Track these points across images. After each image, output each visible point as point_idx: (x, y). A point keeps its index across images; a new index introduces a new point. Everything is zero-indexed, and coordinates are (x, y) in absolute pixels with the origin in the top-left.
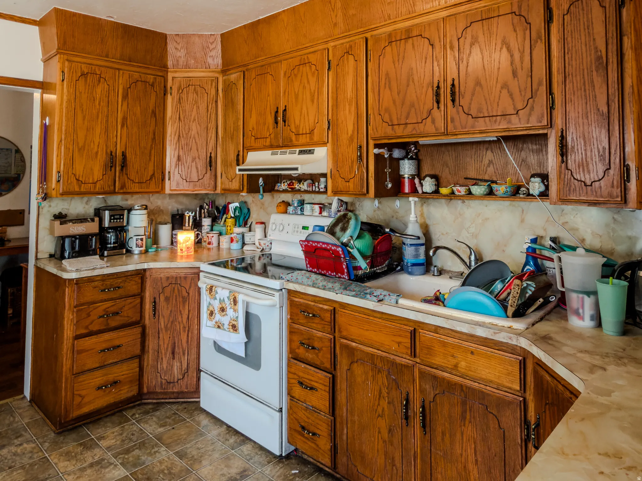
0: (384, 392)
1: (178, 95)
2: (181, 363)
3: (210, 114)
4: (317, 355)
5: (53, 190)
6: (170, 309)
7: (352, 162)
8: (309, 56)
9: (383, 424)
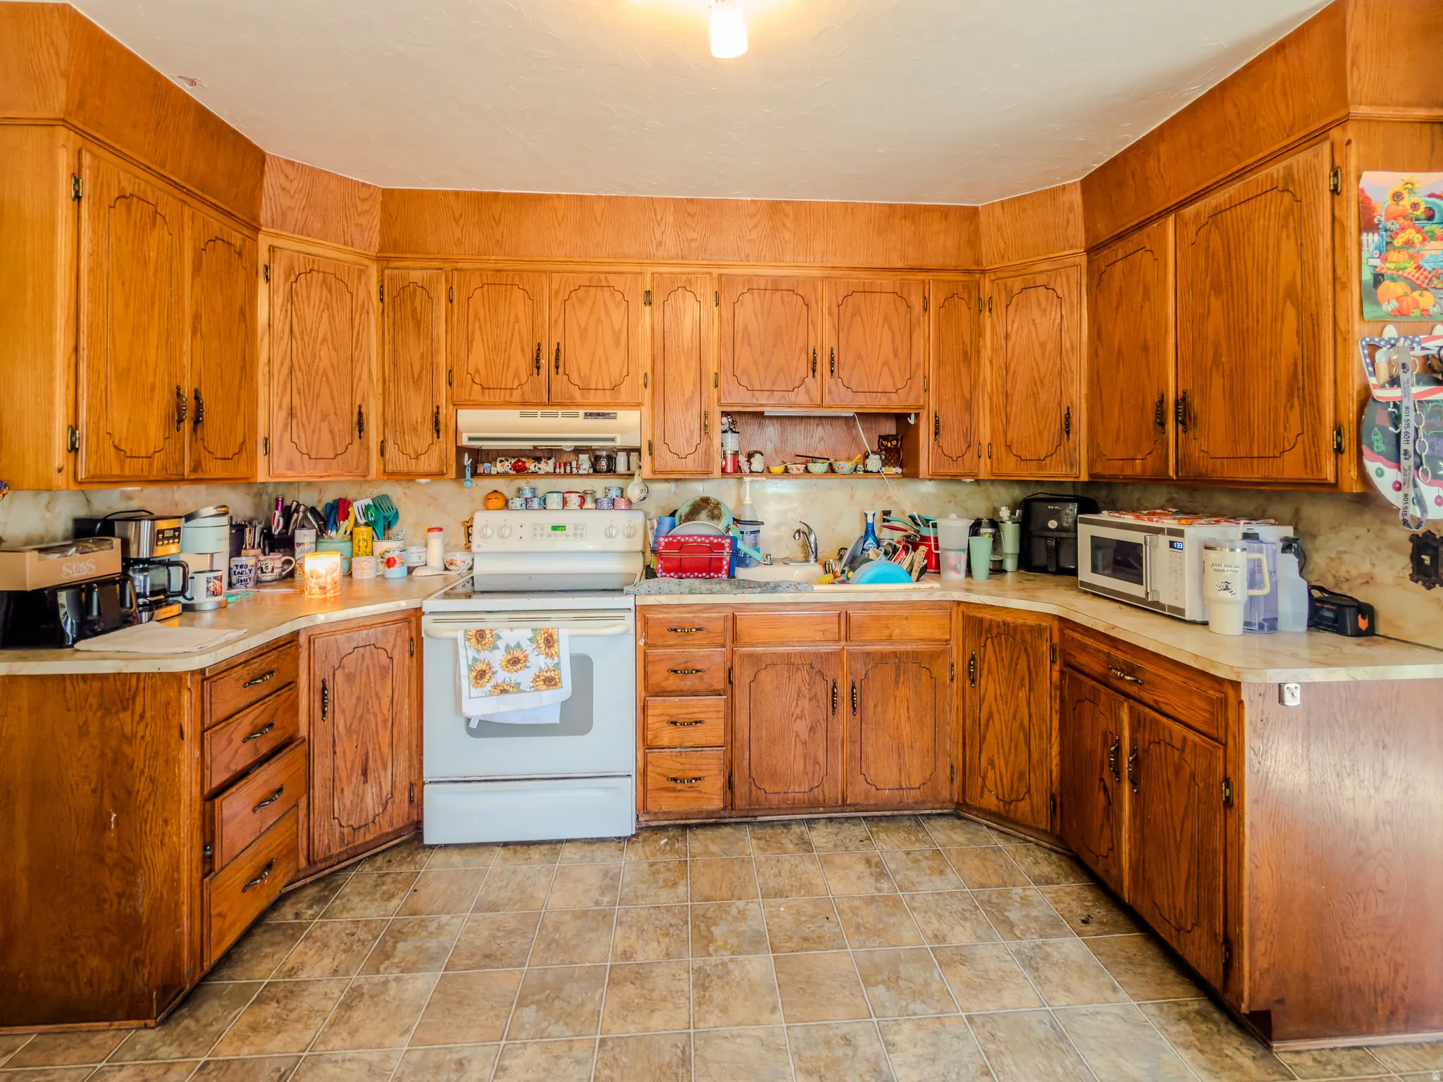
0: (805, 691)
1: (288, 286)
2: (380, 785)
3: (358, 333)
4: (701, 679)
5: (60, 470)
6: (356, 694)
7: (692, 432)
8: (609, 277)
9: (802, 727)
